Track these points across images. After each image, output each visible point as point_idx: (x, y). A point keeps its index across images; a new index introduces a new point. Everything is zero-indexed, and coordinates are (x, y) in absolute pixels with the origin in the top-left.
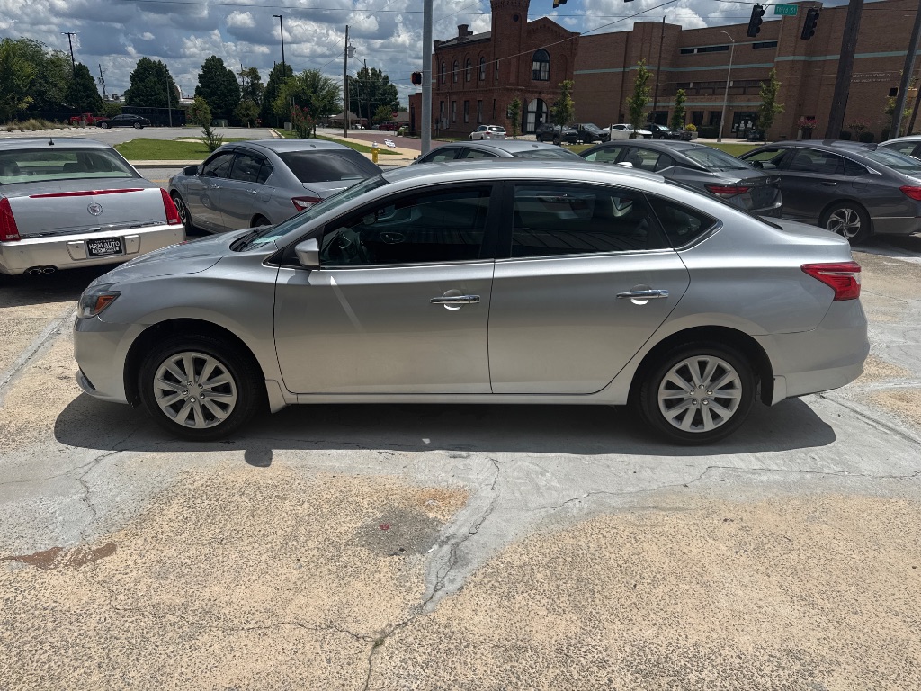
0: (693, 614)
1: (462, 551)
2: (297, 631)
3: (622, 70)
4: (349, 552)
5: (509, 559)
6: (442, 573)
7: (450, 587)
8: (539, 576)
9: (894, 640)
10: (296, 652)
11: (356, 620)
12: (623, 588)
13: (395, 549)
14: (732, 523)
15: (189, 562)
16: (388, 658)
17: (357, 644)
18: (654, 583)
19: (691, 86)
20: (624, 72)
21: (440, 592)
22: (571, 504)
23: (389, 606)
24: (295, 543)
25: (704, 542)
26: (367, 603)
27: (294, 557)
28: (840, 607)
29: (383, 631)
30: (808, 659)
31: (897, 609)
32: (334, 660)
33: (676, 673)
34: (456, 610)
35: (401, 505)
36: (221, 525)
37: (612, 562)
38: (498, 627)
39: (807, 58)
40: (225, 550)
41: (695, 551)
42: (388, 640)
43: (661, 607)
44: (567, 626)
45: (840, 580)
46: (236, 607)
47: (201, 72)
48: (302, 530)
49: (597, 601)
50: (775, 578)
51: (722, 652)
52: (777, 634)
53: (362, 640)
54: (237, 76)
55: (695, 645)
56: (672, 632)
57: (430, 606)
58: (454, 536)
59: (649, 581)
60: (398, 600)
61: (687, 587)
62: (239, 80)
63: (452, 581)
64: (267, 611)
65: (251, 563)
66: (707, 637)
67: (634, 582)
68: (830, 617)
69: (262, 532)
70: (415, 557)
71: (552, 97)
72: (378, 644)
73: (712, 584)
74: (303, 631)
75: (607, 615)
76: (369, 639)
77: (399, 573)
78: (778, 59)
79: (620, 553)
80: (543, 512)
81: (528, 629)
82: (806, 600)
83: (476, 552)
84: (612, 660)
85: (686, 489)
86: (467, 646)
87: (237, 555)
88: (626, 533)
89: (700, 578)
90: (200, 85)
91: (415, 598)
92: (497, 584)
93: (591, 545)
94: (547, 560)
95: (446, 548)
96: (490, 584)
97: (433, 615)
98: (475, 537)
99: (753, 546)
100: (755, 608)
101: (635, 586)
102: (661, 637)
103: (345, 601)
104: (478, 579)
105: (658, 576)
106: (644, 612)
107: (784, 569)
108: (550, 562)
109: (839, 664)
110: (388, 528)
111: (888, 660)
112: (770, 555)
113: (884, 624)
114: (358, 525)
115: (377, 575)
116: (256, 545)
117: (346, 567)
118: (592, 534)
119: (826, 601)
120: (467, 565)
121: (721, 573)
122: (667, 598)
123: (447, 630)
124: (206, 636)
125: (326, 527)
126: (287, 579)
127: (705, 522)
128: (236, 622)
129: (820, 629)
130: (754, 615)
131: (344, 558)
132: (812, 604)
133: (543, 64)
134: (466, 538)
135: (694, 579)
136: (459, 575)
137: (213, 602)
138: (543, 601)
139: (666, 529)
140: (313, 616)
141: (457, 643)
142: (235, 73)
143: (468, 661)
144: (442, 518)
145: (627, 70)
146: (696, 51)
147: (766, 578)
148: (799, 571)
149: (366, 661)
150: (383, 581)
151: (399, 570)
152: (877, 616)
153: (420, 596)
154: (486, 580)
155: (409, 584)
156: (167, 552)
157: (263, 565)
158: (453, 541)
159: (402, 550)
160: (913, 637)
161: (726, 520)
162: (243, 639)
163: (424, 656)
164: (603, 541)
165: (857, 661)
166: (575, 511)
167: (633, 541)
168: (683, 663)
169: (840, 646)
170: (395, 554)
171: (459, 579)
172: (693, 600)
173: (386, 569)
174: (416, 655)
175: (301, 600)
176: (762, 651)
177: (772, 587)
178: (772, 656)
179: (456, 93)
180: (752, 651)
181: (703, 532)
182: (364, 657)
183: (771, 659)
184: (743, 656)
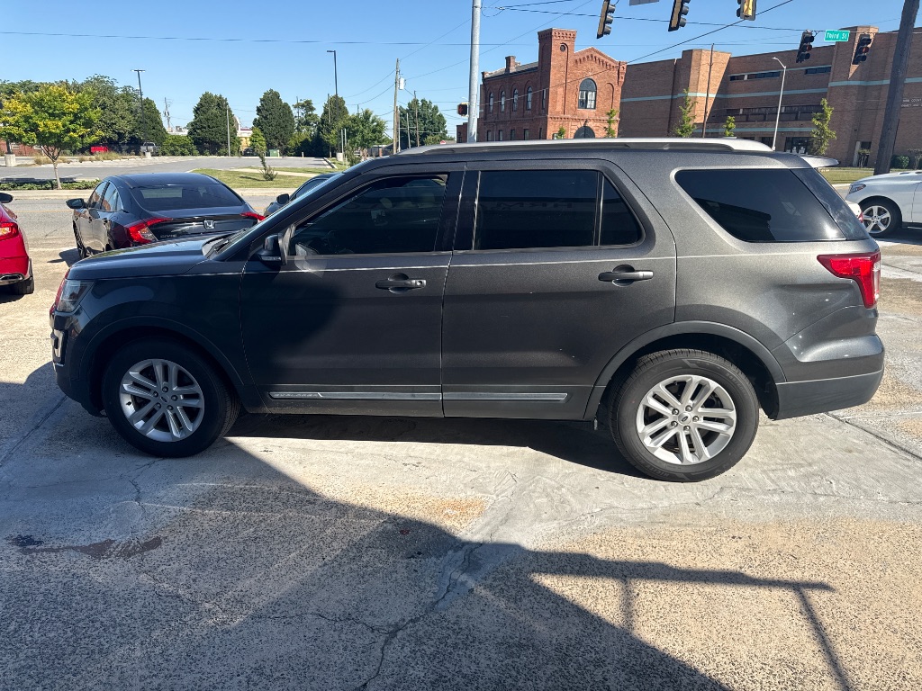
0: (691, 622)
1: (475, 557)
2: (318, 622)
3: (670, 97)
4: (370, 553)
6: (454, 577)
7: (461, 588)
9: (889, 656)
10: (316, 640)
11: (372, 614)
12: (626, 596)
13: (413, 552)
14: (739, 540)
15: (224, 556)
16: (399, 648)
17: (371, 635)
18: (657, 592)
19: (741, 112)
20: (672, 99)
21: (452, 593)
22: (583, 518)
23: (403, 603)
24: (321, 543)
25: (710, 556)
26: (384, 600)
27: (319, 555)
28: (839, 622)
29: (397, 624)
30: (800, 668)
31: (896, 627)
32: (350, 648)
33: (669, 675)
34: (465, 609)
35: (422, 513)
37: (618, 572)
38: (504, 626)
39: (863, 83)
40: (257, 548)
41: (700, 565)
42: (400, 634)
43: (661, 615)
44: (568, 627)
45: (842, 598)
46: (265, 598)
47: (259, 105)
50: (776, 592)
51: (716, 658)
52: (772, 645)
53: (376, 632)
54: (292, 108)
55: (690, 651)
56: (669, 638)
57: (441, 604)
59: (652, 591)
60: (412, 598)
62: (294, 112)
63: (464, 584)
64: (292, 603)
66: (704, 644)
67: (636, 591)
68: (828, 632)
69: (292, 533)
70: (431, 560)
71: (598, 124)
72: (393, 634)
74: (323, 622)
76: (383, 631)
77: (415, 574)
78: (831, 84)
80: (555, 524)
81: (531, 629)
84: (608, 660)
85: (697, 507)
86: (473, 642)
88: (633, 545)
89: (701, 590)
90: (257, 117)
91: (428, 597)
92: (506, 588)
94: (555, 568)
95: (461, 553)
96: (499, 587)
97: (444, 612)
99: (758, 562)
100: (754, 620)
101: (638, 595)
102: (658, 642)
103: (363, 597)
104: (488, 582)
105: (661, 586)
106: (644, 618)
109: (830, 674)
110: (408, 533)
112: (775, 571)
113: (882, 641)
114: (381, 529)
115: (394, 575)
116: (286, 545)
117: (366, 566)
118: (600, 546)
119: (825, 616)
120: (479, 569)
122: (667, 607)
123: (456, 627)
126: (312, 576)
127: (713, 538)
128: (264, 611)
130: (752, 626)
131: (365, 559)
133: (590, 93)
134: (480, 545)
135: (695, 590)
136: (470, 579)
137: (245, 593)
138: (548, 605)
139: (674, 543)
140: (334, 608)
141: (464, 638)
142: (290, 105)
143: (473, 655)
144: (459, 526)
145: (675, 97)
146: (746, 78)
149: (379, 650)
150: (400, 580)
151: (415, 571)
152: (875, 632)
153: (432, 595)
154: (495, 584)
155: (423, 584)
156: (206, 547)
157: (291, 562)
158: (467, 547)
159: (419, 553)
160: (909, 655)
161: (734, 537)
162: (270, 626)
163: (432, 649)
166: (586, 524)
168: (676, 667)
170: (413, 557)
171: (470, 582)
173: (403, 570)
174: (425, 647)
175: (324, 594)
176: (756, 659)
177: (773, 601)
178: (765, 664)
179: (502, 122)
180: (745, 658)
181: (709, 548)
182: (378, 647)
183: (764, 666)
184: (736, 663)
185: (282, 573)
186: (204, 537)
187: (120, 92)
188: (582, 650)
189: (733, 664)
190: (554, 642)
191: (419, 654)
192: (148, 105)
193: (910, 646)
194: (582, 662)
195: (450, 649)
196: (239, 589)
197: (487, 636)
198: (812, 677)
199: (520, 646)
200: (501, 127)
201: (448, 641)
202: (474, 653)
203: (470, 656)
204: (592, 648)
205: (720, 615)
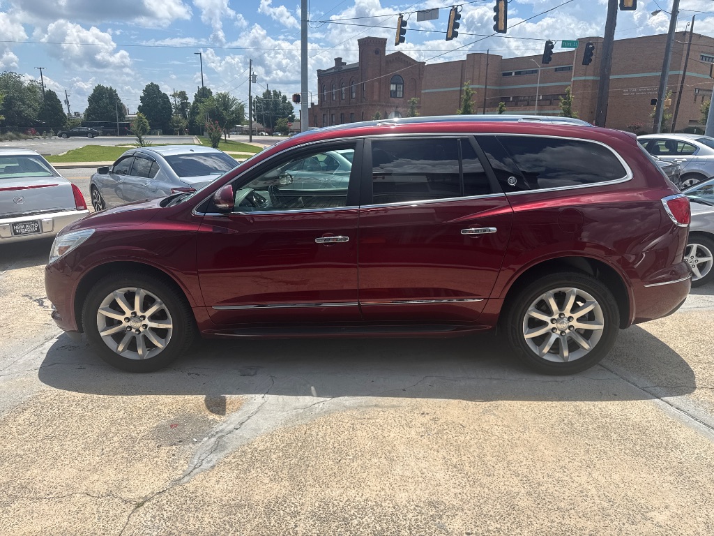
1: (224, 441)
2: (84, 499)
4: (141, 444)
5: (256, 446)
6: (202, 458)
7: (205, 466)
8: (273, 457)
10: (78, 513)
11: (130, 491)
12: (331, 463)
13: (176, 441)
14: (427, 416)
15: (22, 453)
16: (143, 515)
17: (124, 506)
18: (355, 458)
21: (197, 470)
22: (316, 405)
23: (156, 480)
24: (104, 439)
25: (402, 429)
26: (142, 478)
27: (100, 448)
28: (480, 472)
29: (146, 497)
30: (442, 507)
32: (103, 517)
34: (204, 481)
35: (192, 411)
36: (55, 427)
37: (331, 446)
38: (231, 492)
40: (52, 444)
41: (392, 435)
42: (146, 505)
43: (352, 475)
44: (280, 489)
45: (488, 454)
46: (46, 483)
47: (142, 95)
48: (113, 429)
49: (308, 472)
50: (443, 453)
51: (383, 504)
52: (428, 491)
53: (128, 503)
54: (170, 97)
55: (367, 500)
56: (353, 492)
57: (186, 479)
58: (221, 431)
59: (351, 457)
60: (165, 476)
61: (376, 461)
62: (172, 100)
63: (208, 462)
64: (67, 485)
65: (67, 453)
66: (377, 495)
67: (339, 458)
68: (470, 479)
69: (83, 431)
70: (188, 447)
71: (405, 109)
72: (139, 506)
73: (395, 458)
74: (88, 498)
75: (311, 482)
76: (134, 503)
77: (173, 457)
79: (339, 438)
80: (294, 412)
81: (251, 492)
82: (458, 468)
83: (233, 442)
84: (303, 512)
85: (403, 392)
86: (203, 505)
87: (59, 447)
88: (349, 424)
89: (388, 454)
90: (141, 104)
91: (177, 475)
92: (241, 463)
93: (320, 434)
94: (283, 445)
95: (213, 439)
96: (236, 463)
97: (186, 485)
98: (237, 431)
99: (435, 431)
100: (419, 474)
101: (340, 461)
102: (344, 496)
103: (126, 477)
104: (228, 460)
105: (359, 453)
106: (339, 478)
107: (452, 447)
108: (285, 447)
109: (463, 510)
110: (176, 427)
111: (499, 506)
112: (446, 437)
113: (506, 483)
114: (155, 425)
115: (156, 459)
116: (76, 441)
117: (135, 454)
118: (323, 426)
119: (472, 468)
120: (224, 450)
121: (405, 451)
122: (359, 468)
123: (193, 495)
124: (17, 504)
125: (131, 427)
126: (90, 464)
127: (408, 415)
128: (42, 494)
129: (459, 487)
130: (416, 479)
131: (137, 448)
132: (461, 471)
134: (230, 432)
135: (384, 455)
136: (214, 458)
137: (30, 481)
138: (269, 473)
139: (378, 420)
140: (100, 488)
141: (198, 503)
142: (168, 95)
143: (200, 515)
144: (218, 418)
146: (514, 74)
147: (436, 453)
148: (461, 448)
149: (126, 517)
150: (159, 463)
151: (174, 455)
152: (504, 477)
153: (181, 473)
154: (233, 461)
155: (177, 465)
156: (9, 446)
157: (76, 454)
158: (220, 434)
159: (180, 442)
160: (523, 491)
161: (423, 413)
162: (44, 506)
163: (169, 513)
164: (329, 430)
165: (476, 508)
166: (317, 410)
167: (351, 430)
168: (352, 511)
169: (469, 498)
170: (175, 444)
171: (214, 460)
172: (377, 470)
173: (164, 455)
174: (164, 512)
175: (95, 477)
176: (412, 503)
177: (438, 459)
178: (417, 506)
179: (334, 108)
180: (404, 502)
181: (404, 422)
182: (126, 515)
183: (416, 508)
184: (397, 507)
185: (66, 463)
186: (10, 438)
187: (26, 84)
188: (285, 505)
189: (394, 508)
190: (266, 501)
191: (158, 518)
192: (51, 96)
193: (525, 485)
194: (282, 514)
195: (184, 512)
196: (27, 477)
197: (216, 500)
198: (449, 514)
199: (240, 506)
200: (333, 112)
201: (184, 506)
202: (201, 513)
203: (197, 517)
204: (293, 503)
205: (396, 472)
